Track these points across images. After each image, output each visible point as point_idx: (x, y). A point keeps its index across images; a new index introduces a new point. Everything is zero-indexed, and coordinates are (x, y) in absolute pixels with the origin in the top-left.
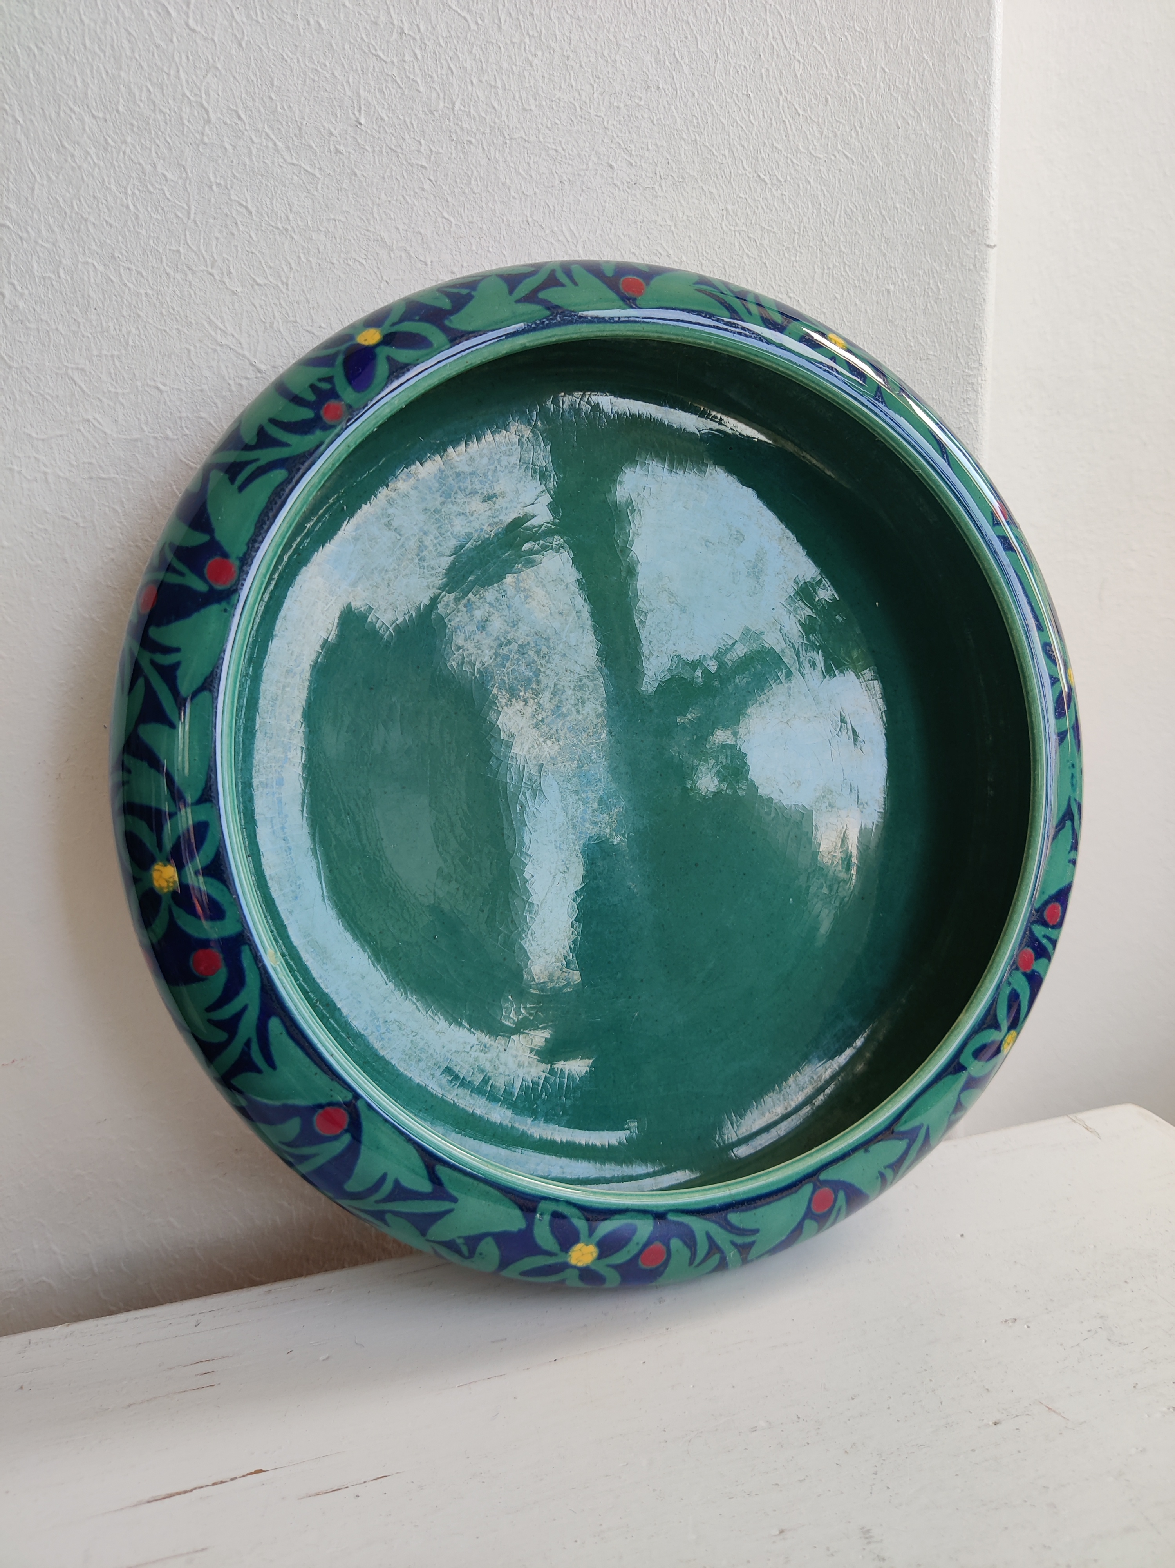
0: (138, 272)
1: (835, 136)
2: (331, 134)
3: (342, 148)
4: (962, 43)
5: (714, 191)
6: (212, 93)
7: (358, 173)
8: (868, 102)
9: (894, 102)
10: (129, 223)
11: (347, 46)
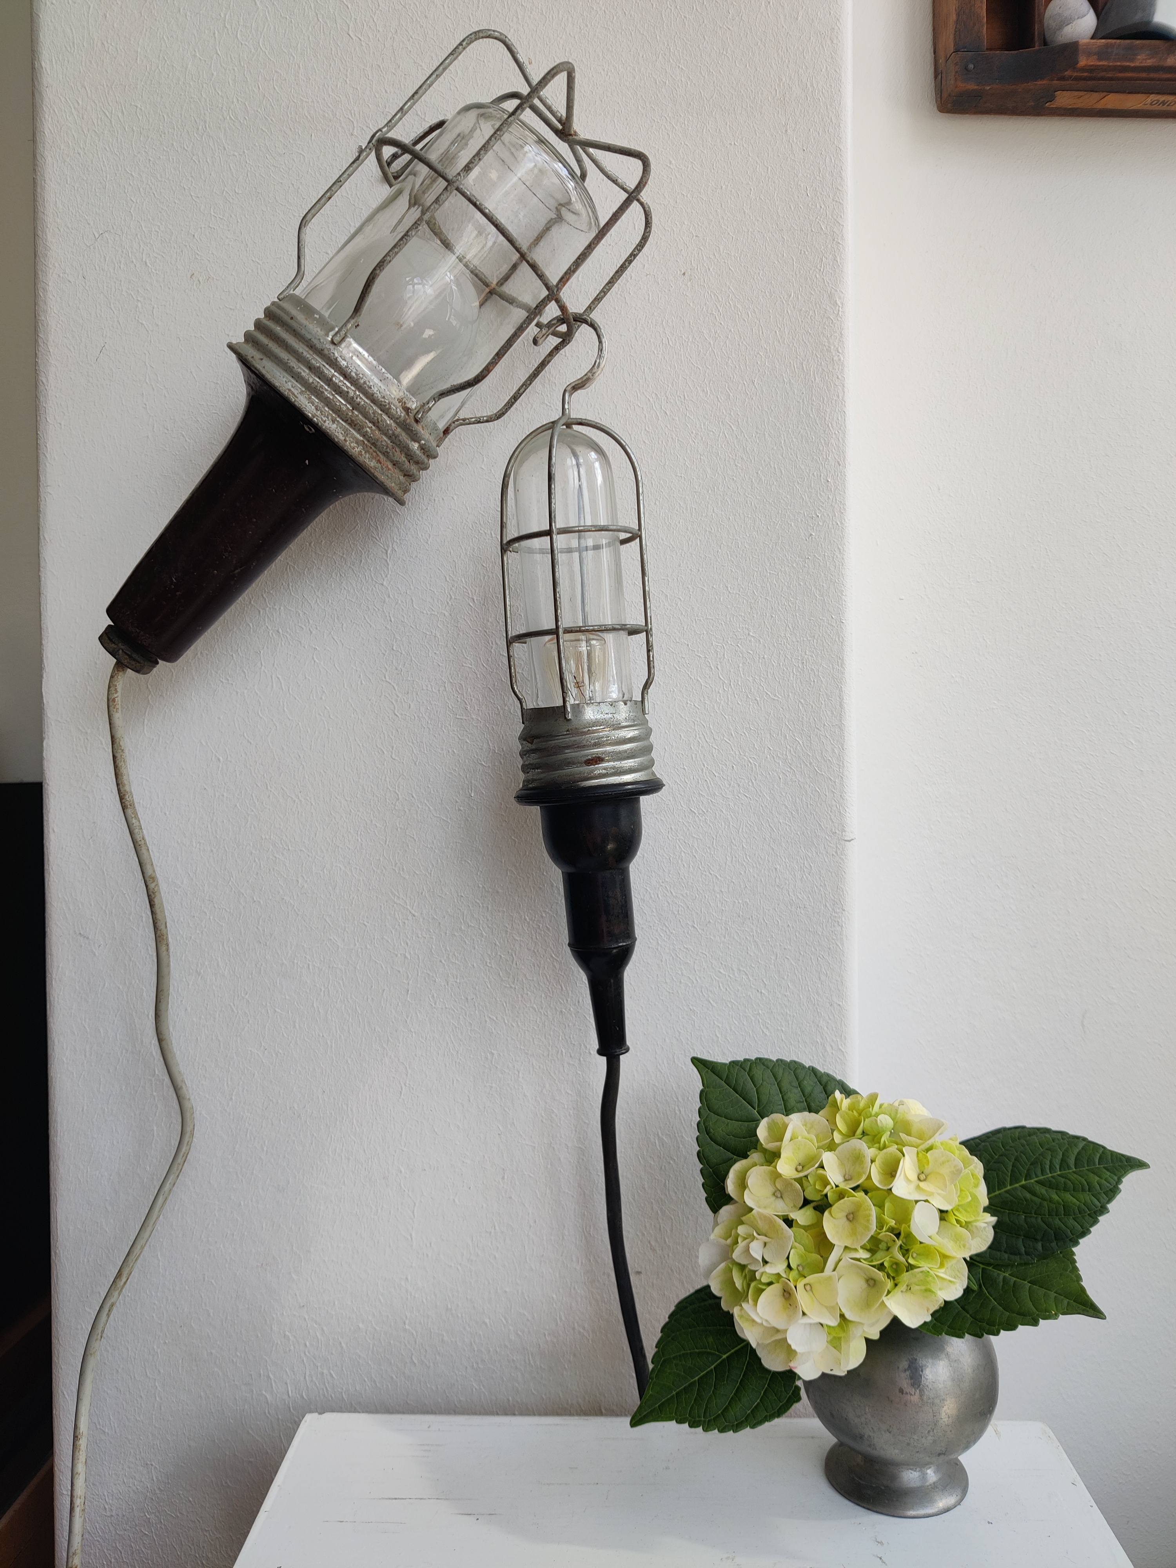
0: (360, 870)
1: (739, 786)
2: (457, 802)
3: (462, 808)
4: (822, 729)
5: (663, 819)
6: (401, 787)
7: (469, 819)
8: (760, 766)
9: (777, 765)
10: (358, 848)
11: (467, 761)
